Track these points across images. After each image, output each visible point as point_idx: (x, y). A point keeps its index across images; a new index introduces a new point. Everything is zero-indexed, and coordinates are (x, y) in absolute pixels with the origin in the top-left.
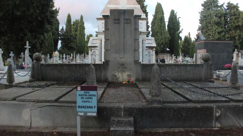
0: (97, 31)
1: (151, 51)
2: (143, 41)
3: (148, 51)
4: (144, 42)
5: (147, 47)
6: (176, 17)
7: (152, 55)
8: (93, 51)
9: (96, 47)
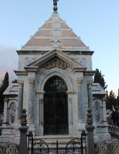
0: (17, 70)
1: (99, 101)
2: (88, 85)
3: (96, 101)
4: (90, 87)
5: (94, 95)
6: (101, 74)
7: (102, 107)
8: (10, 102)
9: (16, 96)
